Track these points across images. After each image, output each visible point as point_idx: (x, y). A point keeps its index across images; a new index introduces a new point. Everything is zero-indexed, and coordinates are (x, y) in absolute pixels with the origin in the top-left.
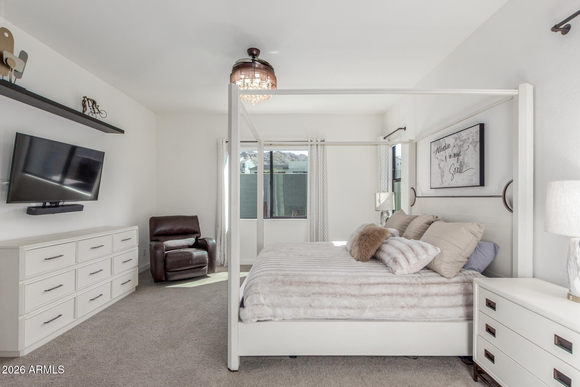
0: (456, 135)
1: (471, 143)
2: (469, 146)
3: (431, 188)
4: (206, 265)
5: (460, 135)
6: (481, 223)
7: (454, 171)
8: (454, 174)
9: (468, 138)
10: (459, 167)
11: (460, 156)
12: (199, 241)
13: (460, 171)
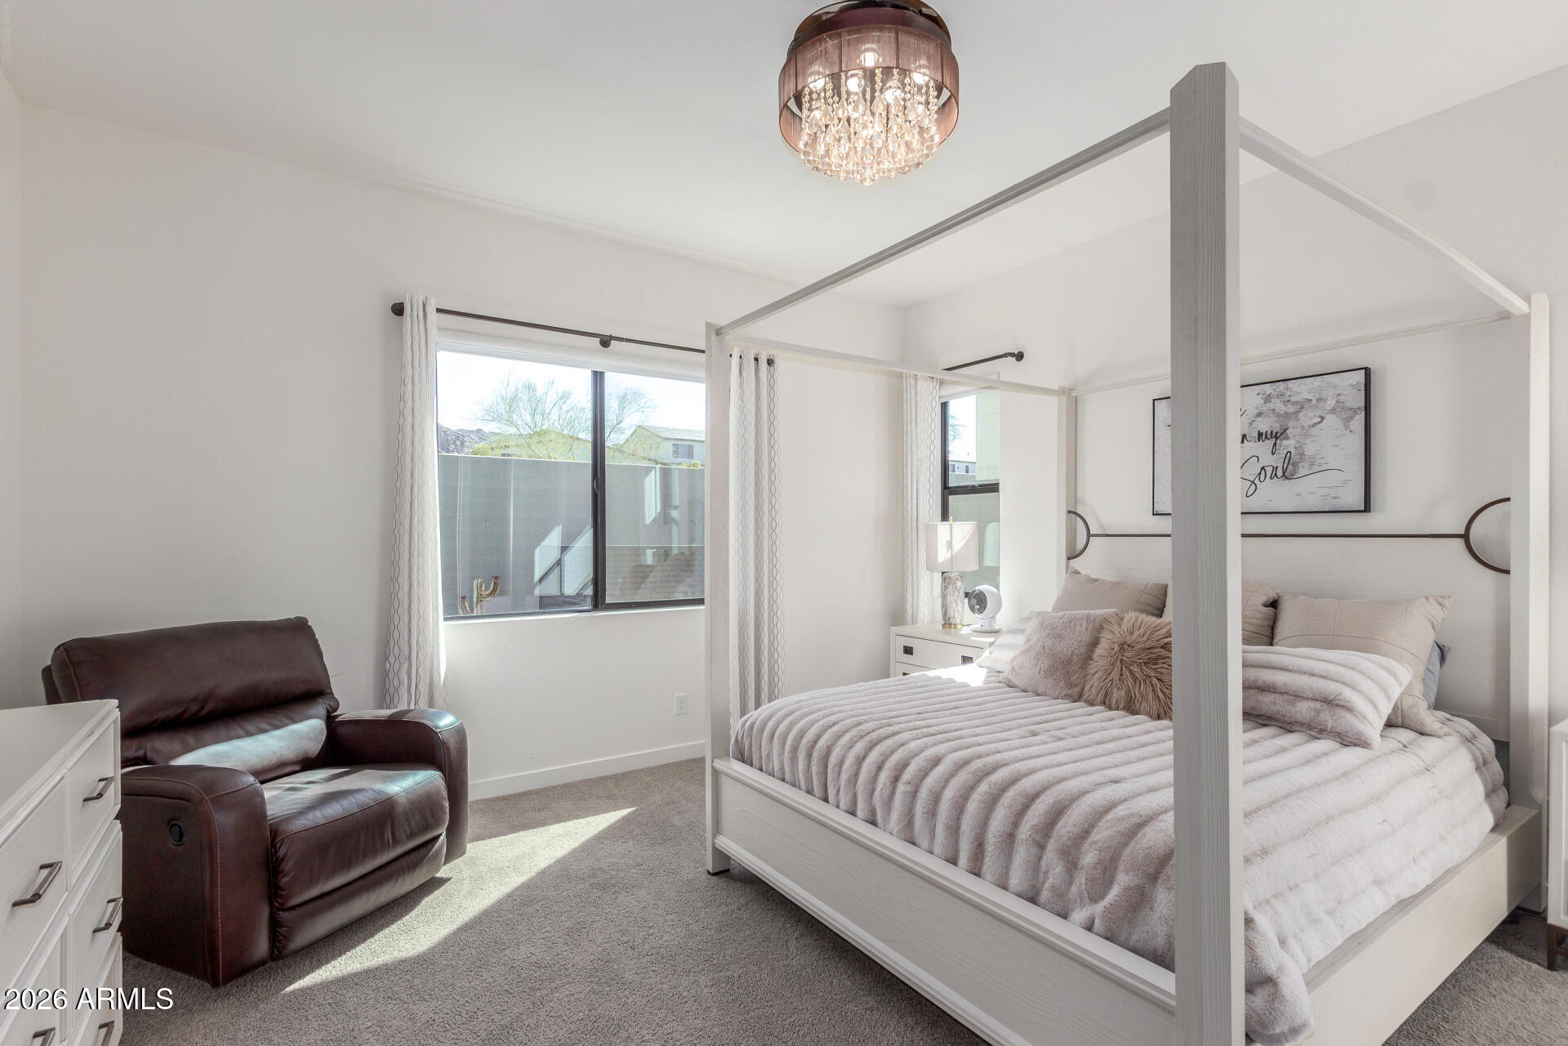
0: (1268, 389)
1: (1333, 411)
2: (1323, 418)
3: (1154, 514)
4: (439, 832)
5: (1287, 388)
6: (1443, 597)
7: (1260, 474)
8: (1257, 481)
9: (1319, 400)
10: (1280, 465)
11: (1287, 438)
12: (342, 730)
13: (1284, 475)
